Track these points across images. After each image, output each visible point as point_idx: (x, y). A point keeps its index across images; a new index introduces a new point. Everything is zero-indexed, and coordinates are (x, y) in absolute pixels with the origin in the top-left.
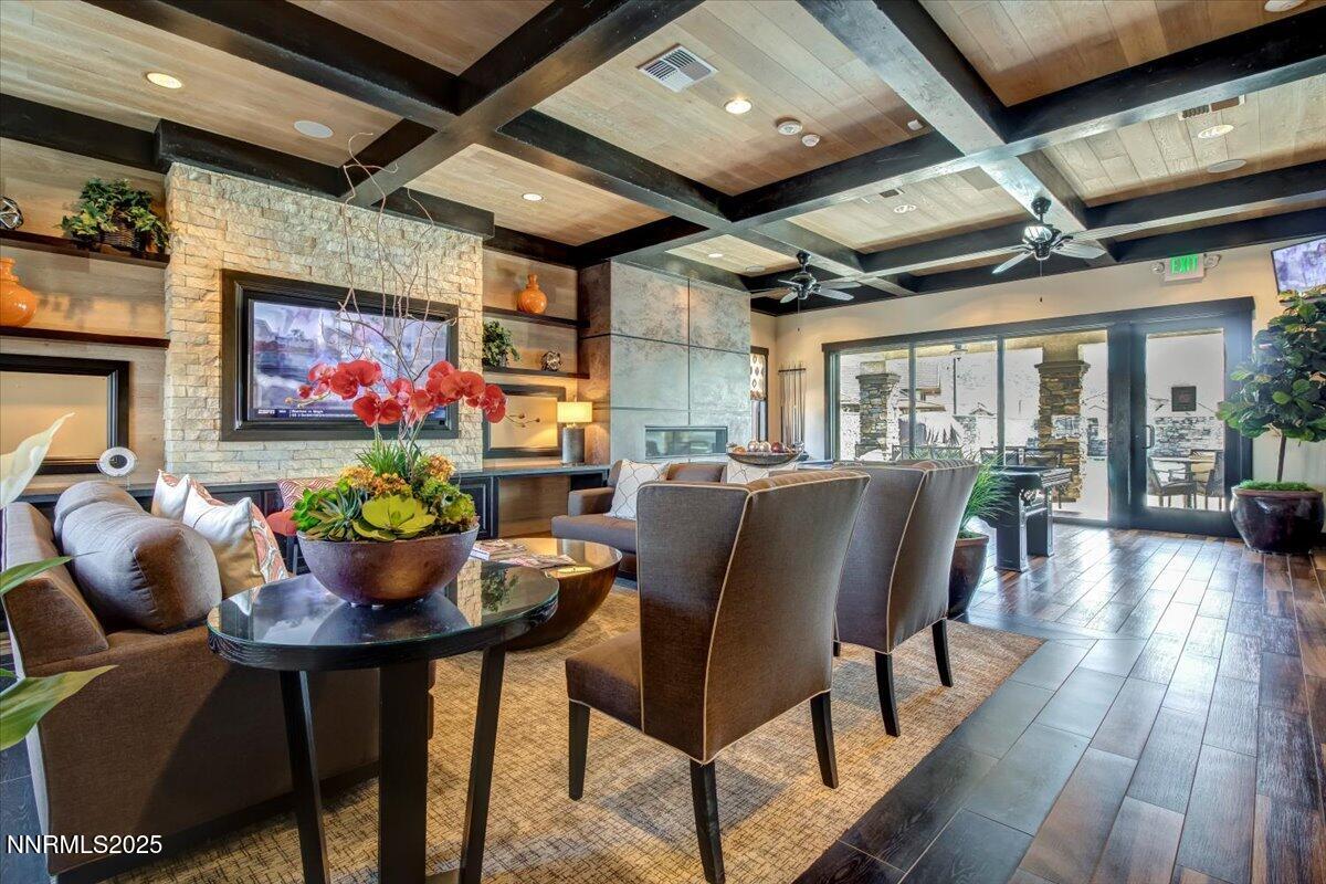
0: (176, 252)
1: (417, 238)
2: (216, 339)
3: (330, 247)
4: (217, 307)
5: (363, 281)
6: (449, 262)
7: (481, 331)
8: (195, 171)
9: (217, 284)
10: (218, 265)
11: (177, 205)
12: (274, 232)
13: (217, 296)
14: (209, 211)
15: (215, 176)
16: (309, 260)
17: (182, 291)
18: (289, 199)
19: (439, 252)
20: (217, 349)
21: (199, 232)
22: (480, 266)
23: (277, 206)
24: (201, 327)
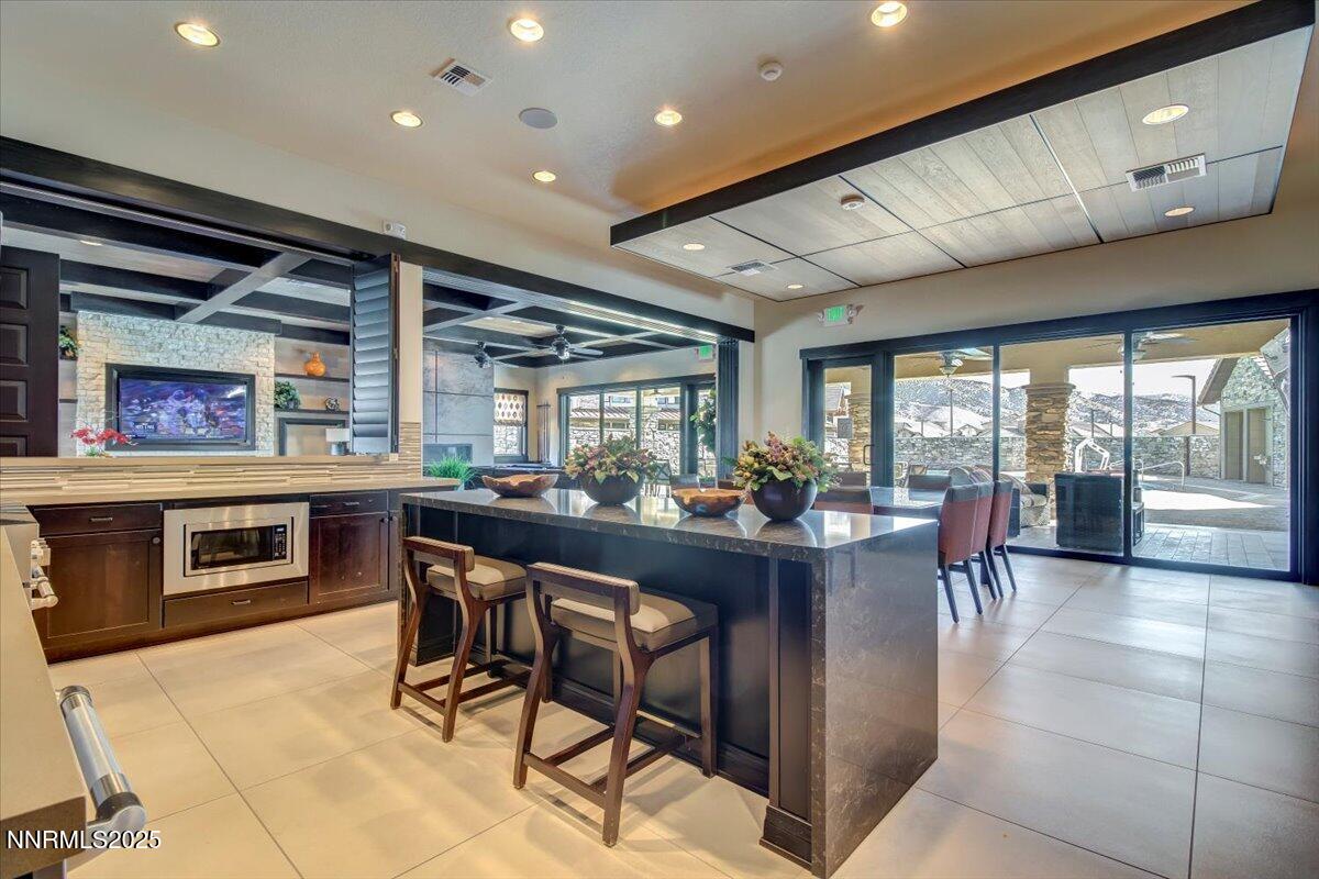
0: (81, 355)
1: (228, 338)
2: (103, 399)
3: (170, 347)
4: (103, 383)
5: (192, 363)
6: (250, 349)
7: (273, 388)
8: (91, 314)
9: (103, 371)
10: (104, 361)
11: (81, 332)
12: (136, 342)
13: (103, 377)
14: (99, 334)
15: (102, 315)
16: (158, 355)
17: (83, 375)
18: (145, 323)
19: (244, 344)
20: (103, 404)
21: (94, 345)
22: (272, 350)
23: (138, 328)
24: (94, 393)
